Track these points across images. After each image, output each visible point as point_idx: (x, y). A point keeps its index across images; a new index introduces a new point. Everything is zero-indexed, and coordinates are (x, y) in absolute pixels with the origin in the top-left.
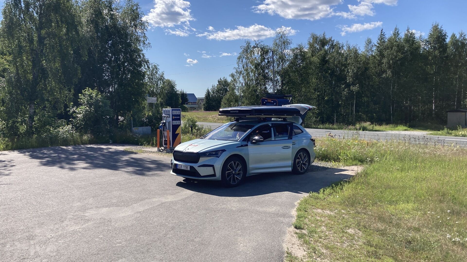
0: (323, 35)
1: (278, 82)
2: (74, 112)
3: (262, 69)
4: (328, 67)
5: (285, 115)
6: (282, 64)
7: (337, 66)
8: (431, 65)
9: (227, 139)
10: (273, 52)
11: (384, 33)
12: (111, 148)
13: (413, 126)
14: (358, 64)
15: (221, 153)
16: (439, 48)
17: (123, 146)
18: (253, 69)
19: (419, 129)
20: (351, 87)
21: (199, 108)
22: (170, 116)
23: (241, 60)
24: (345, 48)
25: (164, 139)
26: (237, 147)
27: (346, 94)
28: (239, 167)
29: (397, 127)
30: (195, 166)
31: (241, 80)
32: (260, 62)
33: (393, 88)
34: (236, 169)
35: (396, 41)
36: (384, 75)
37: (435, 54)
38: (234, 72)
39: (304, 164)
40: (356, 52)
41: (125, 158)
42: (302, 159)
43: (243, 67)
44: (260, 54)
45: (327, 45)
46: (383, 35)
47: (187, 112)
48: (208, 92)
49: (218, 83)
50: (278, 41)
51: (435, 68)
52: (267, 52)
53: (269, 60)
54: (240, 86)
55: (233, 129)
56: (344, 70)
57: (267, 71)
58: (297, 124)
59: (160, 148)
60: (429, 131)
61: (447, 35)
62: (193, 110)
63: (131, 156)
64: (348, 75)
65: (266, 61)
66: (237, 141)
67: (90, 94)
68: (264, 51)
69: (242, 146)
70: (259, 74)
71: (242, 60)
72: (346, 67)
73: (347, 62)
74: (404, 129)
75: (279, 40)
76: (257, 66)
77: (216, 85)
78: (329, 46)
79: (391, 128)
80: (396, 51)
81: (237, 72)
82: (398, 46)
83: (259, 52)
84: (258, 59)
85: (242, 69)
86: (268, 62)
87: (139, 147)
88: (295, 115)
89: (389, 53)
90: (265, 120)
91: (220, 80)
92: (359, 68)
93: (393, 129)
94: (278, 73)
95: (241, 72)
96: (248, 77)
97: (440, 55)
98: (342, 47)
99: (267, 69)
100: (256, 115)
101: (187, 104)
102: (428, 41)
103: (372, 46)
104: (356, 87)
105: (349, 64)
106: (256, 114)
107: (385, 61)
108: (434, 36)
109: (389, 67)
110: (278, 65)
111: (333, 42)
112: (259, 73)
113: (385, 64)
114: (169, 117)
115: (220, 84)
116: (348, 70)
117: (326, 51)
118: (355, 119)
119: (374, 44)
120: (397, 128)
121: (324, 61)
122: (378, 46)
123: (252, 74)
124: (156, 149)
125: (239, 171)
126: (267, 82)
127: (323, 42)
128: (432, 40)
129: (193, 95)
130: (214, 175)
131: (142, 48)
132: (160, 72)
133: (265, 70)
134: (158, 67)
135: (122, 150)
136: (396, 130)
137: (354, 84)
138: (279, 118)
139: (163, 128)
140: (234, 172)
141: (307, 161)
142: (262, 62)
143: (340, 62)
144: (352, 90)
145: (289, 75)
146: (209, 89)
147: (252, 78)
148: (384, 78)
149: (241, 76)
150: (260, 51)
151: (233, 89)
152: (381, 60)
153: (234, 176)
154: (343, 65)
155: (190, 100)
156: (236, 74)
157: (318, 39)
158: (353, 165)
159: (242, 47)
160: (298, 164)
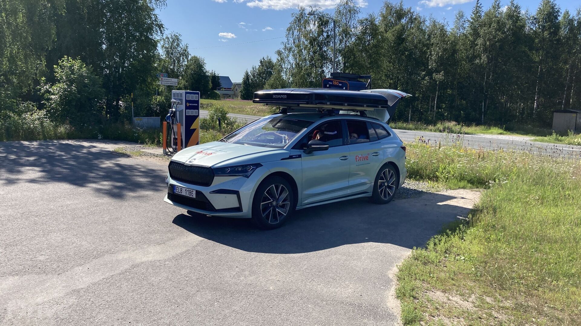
0: (401, 4)
1: (340, 63)
2: (48, 91)
3: (319, 46)
4: (404, 48)
5: (365, 106)
6: (345, 40)
7: (416, 47)
8: (537, 50)
9: (264, 144)
10: (334, 22)
11: (481, 4)
12: (94, 147)
13: (510, 129)
14: (444, 44)
15: (254, 170)
16: (550, 28)
17: (115, 143)
18: (306, 45)
19: (518, 133)
20: (434, 75)
21: (234, 96)
22: (182, 102)
23: (291, 32)
24: (427, 23)
25: (173, 137)
26: (282, 159)
27: (427, 84)
28: (284, 195)
29: (490, 129)
30: (206, 191)
31: (291, 59)
32: (316, 35)
33: (488, 78)
34: (278, 198)
35: (496, 17)
36: (477, 61)
37: (543, 35)
38: (281, 48)
39: (390, 188)
40: (442, 29)
41: (108, 164)
42: (386, 179)
43: (294, 43)
44: (317, 25)
45: (405, 18)
46: (479, 7)
47: (219, 100)
48: (247, 76)
49: (260, 64)
50: (341, 8)
51: (542, 54)
52: (326, 23)
53: (329, 34)
54: (289, 68)
55: (276, 126)
56: (425, 53)
57: (325, 49)
58: (381, 122)
59: (167, 149)
60: (531, 136)
61: (561, 11)
62: (228, 98)
63: (119, 161)
64: (431, 59)
65: (325, 34)
66: (282, 148)
67: (70, 66)
68: (323, 22)
69: (291, 157)
70: (315, 53)
71: (293, 32)
72: (428, 48)
73: (430, 41)
74: (499, 133)
75: (343, 7)
76: (313, 41)
77: (257, 67)
78: (407, 20)
79: (483, 130)
80: (495, 29)
81: (285, 48)
82: (498, 22)
83: (316, 22)
84: (314, 32)
85: (293, 44)
86: (328, 36)
87: (137, 146)
88: (380, 107)
89: (486, 31)
90: (331, 112)
91: (262, 61)
92: (445, 50)
93: (486, 131)
94: (340, 52)
95: (291, 49)
96: (300, 56)
97: (549, 37)
98: (424, 21)
99: (326, 45)
100: (316, 104)
101: (219, 90)
102: (535, 19)
103: (465, 21)
104: (440, 75)
105: (433, 44)
106: (317, 102)
107: (480, 41)
108: (544, 11)
109: (485, 50)
110: (341, 41)
111: (412, 14)
112: (315, 50)
113: (479, 46)
114: (182, 104)
115: (263, 66)
116: (431, 52)
117: (403, 26)
118: (436, 117)
119: (466, 19)
120: (490, 131)
121: (400, 39)
122: (472, 22)
123: (305, 52)
124: (160, 151)
125: (285, 200)
126: (324, 63)
127: (400, 14)
128: (541, 17)
129: (227, 78)
130: (239, 209)
131: (154, 6)
132: (183, 45)
133: (322, 47)
134: (180, 38)
135: (111, 150)
136: (489, 133)
137: (438, 71)
138: (353, 110)
139: (172, 120)
140: (274, 203)
141: (395, 183)
142: (319, 36)
143: (421, 40)
144: (435, 79)
145: (354, 55)
146: (248, 71)
147: (306, 58)
148: (477, 65)
149: (291, 54)
150: (318, 20)
151: (279, 72)
152: (475, 40)
153: (274, 210)
154: (424, 45)
155: (223, 84)
156: (283, 51)
157: (394, 10)
158: (459, 188)
159: (293, 15)
160: (380, 188)
